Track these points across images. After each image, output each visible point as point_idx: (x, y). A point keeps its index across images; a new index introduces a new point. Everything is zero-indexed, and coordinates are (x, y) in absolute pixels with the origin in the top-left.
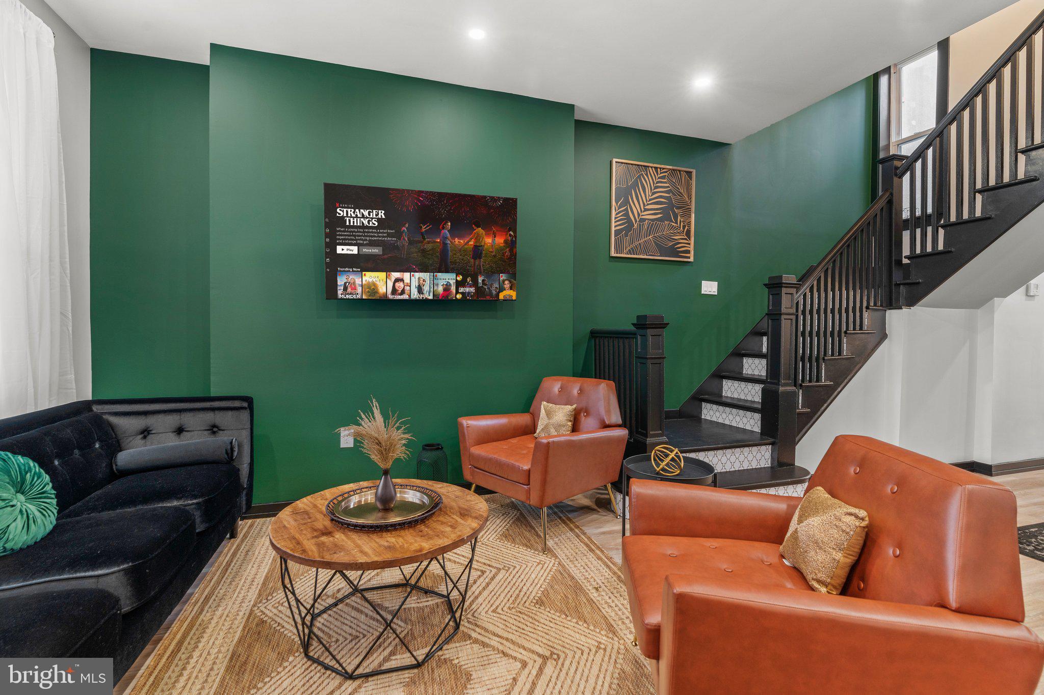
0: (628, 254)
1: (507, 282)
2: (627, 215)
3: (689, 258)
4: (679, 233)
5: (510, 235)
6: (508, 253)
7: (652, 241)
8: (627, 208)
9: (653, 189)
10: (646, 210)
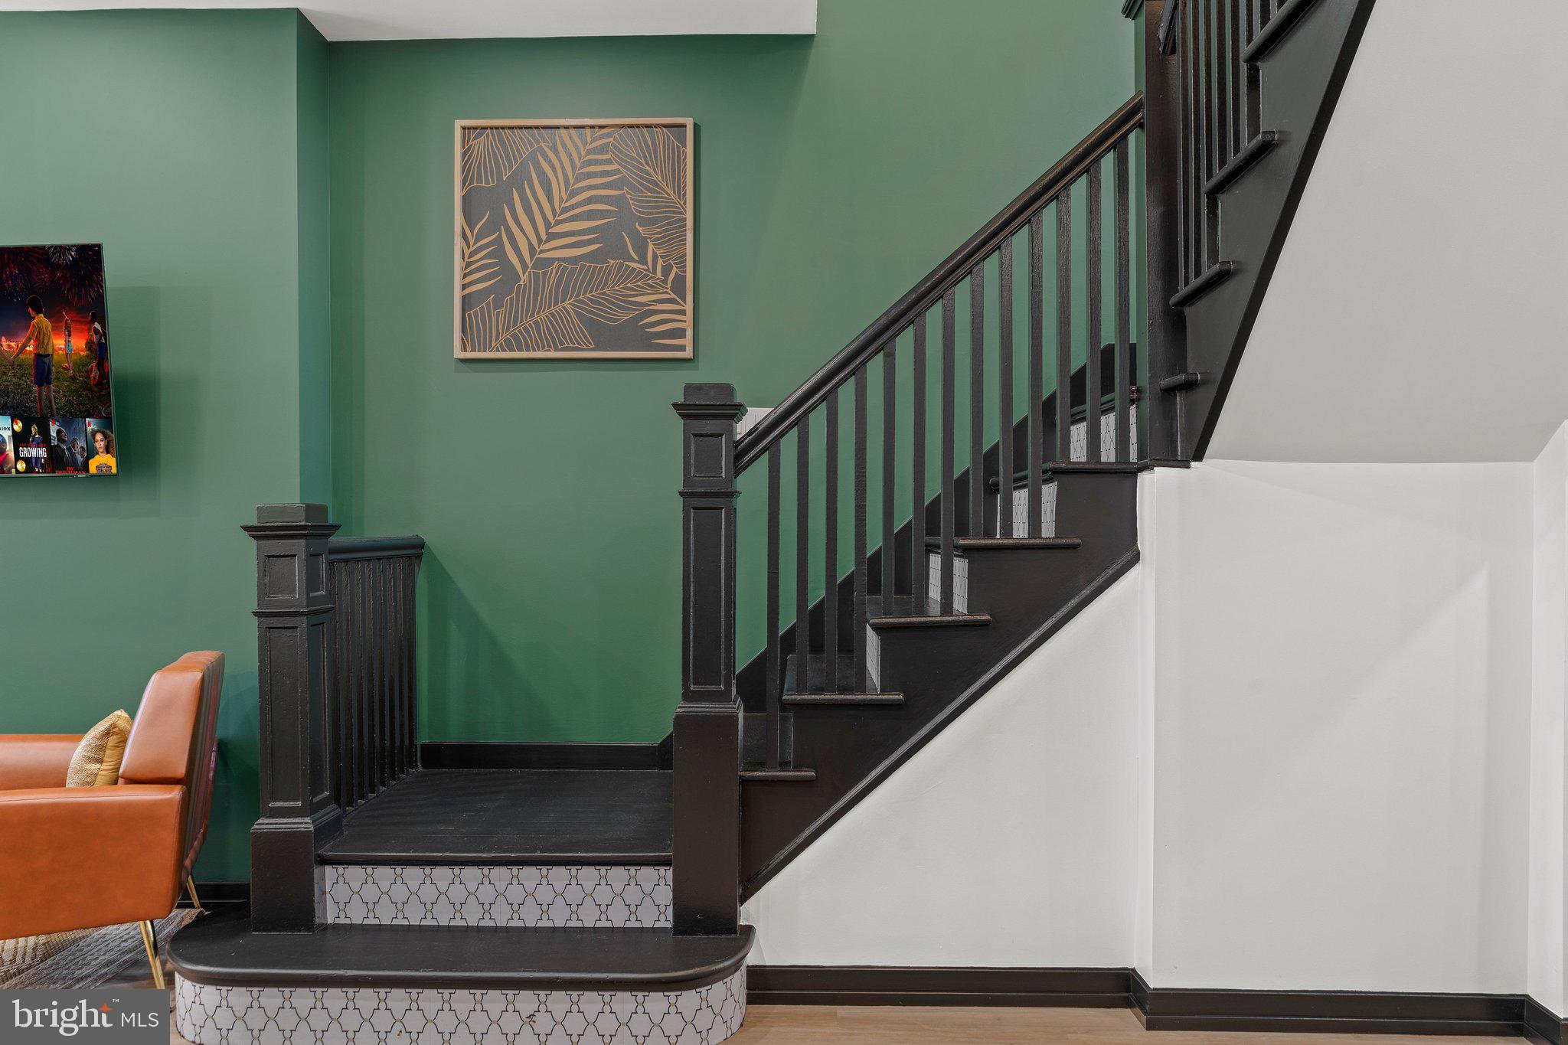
0: (504, 350)
1: (99, 437)
2: (499, 253)
3: (682, 348)
4: (652, 287)
5: (96, 331)
6: (95, 373)
7: (572, 313)
8: (500, 235)
9: (572, 181)
10: (552, 237)
